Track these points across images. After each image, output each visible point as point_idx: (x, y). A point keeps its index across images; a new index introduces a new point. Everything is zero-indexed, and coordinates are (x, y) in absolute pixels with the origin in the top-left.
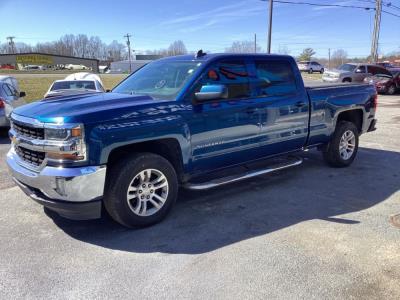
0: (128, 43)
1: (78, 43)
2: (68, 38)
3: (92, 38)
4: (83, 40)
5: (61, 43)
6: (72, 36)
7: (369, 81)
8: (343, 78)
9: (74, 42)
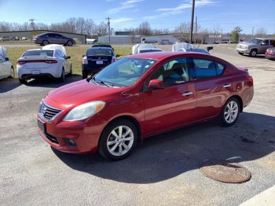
0: (109, 23)
1: (78, 24)
2: (72, 20)
4: (82, 22)
6: (74, 18)
7: (270, 51)
8: (251, 49)
9: (75, 22)
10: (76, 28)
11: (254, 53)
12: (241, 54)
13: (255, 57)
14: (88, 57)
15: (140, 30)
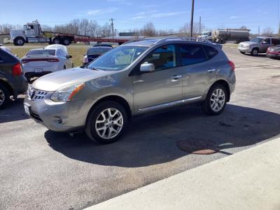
0: (112, 24)
1: (82, 26)
2: (76, 21)
3: (91, 21)
4: (85, 23)
5: (71, 25)
6: (78, 20)
7: (271, 50)
8: (252, 48)
9: (79, 23)
10: (80, 30)
11: (255, 52)
12: (243, 53)
13: (257, 56)
14: (89, 56)
15: (145, 30)
